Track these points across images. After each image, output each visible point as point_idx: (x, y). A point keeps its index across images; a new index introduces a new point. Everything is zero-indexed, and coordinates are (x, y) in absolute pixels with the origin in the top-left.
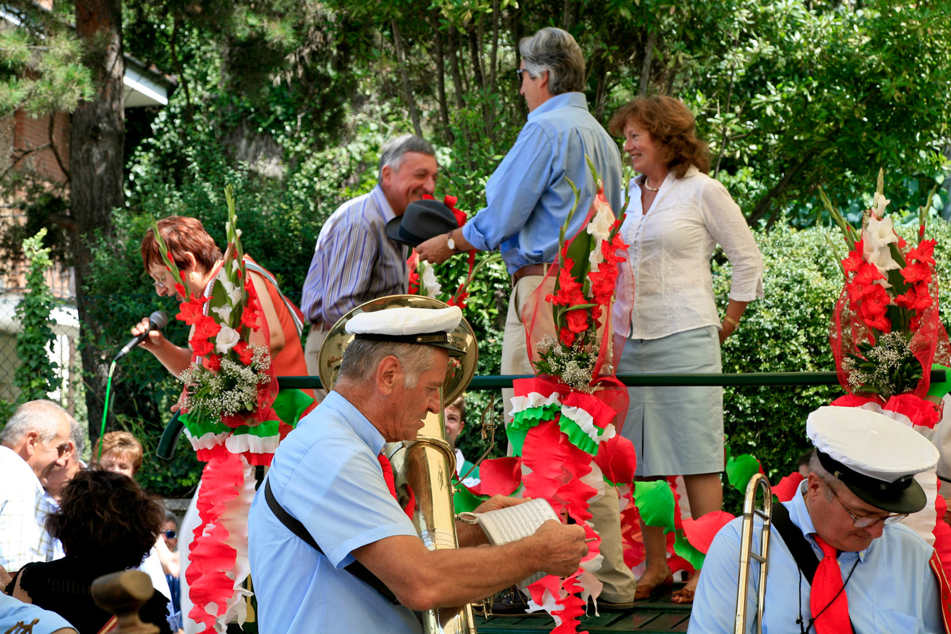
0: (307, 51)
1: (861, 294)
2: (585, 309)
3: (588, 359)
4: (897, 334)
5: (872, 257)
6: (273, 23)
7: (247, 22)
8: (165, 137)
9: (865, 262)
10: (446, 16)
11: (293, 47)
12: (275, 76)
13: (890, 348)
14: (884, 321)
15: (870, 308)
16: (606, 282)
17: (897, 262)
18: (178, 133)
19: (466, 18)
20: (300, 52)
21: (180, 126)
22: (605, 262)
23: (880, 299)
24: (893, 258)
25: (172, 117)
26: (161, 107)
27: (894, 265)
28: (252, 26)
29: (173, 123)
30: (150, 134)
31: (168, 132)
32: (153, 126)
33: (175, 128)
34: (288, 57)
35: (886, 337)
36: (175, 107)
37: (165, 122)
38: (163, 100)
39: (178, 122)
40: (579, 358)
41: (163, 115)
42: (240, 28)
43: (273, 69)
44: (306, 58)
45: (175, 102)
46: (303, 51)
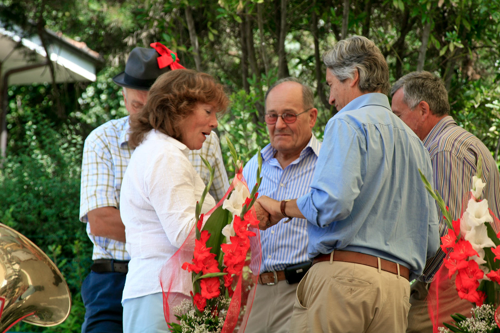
0: (144, 34)
1: (455, 268)
2: (218, 278)
3: (217, 323)
4: (488, 307)
5: (469, 236)
6: (111, 9)
7: (88, 6)
8: (91, 111)
9: (462, 239)
10: (222, 5)
11: (132, 30)
12: (114, 57)
13: (482, 320)
14: (476, 295)
15: (463, 281)
16: (237, 254)
17: (493, 240)
18: (104, 108)
19: (238, 8)
20: (138, 35)
21: (106, 101)
22: (237, 236)
23: (474, 272)
24: (489, 236)
25: (99, 92)
26: (89, 83)
27: (489, 243)
28: (94, 11)
29: (99, 98)
30: (78, 108)
31: (95, 106)
32: (80, 101)
33: (101, 103)
34: (126, 40)
35: (478, 309)
36: (102, 83)
37: (93, 98)
38: (91, 77)
39: (103, 97)
40: (210, 323)
41: (90, 91)
42: (83, 12)
43: (113, 50)
44: (144, 41)
45: (102, 78)
46: (141, 34)
